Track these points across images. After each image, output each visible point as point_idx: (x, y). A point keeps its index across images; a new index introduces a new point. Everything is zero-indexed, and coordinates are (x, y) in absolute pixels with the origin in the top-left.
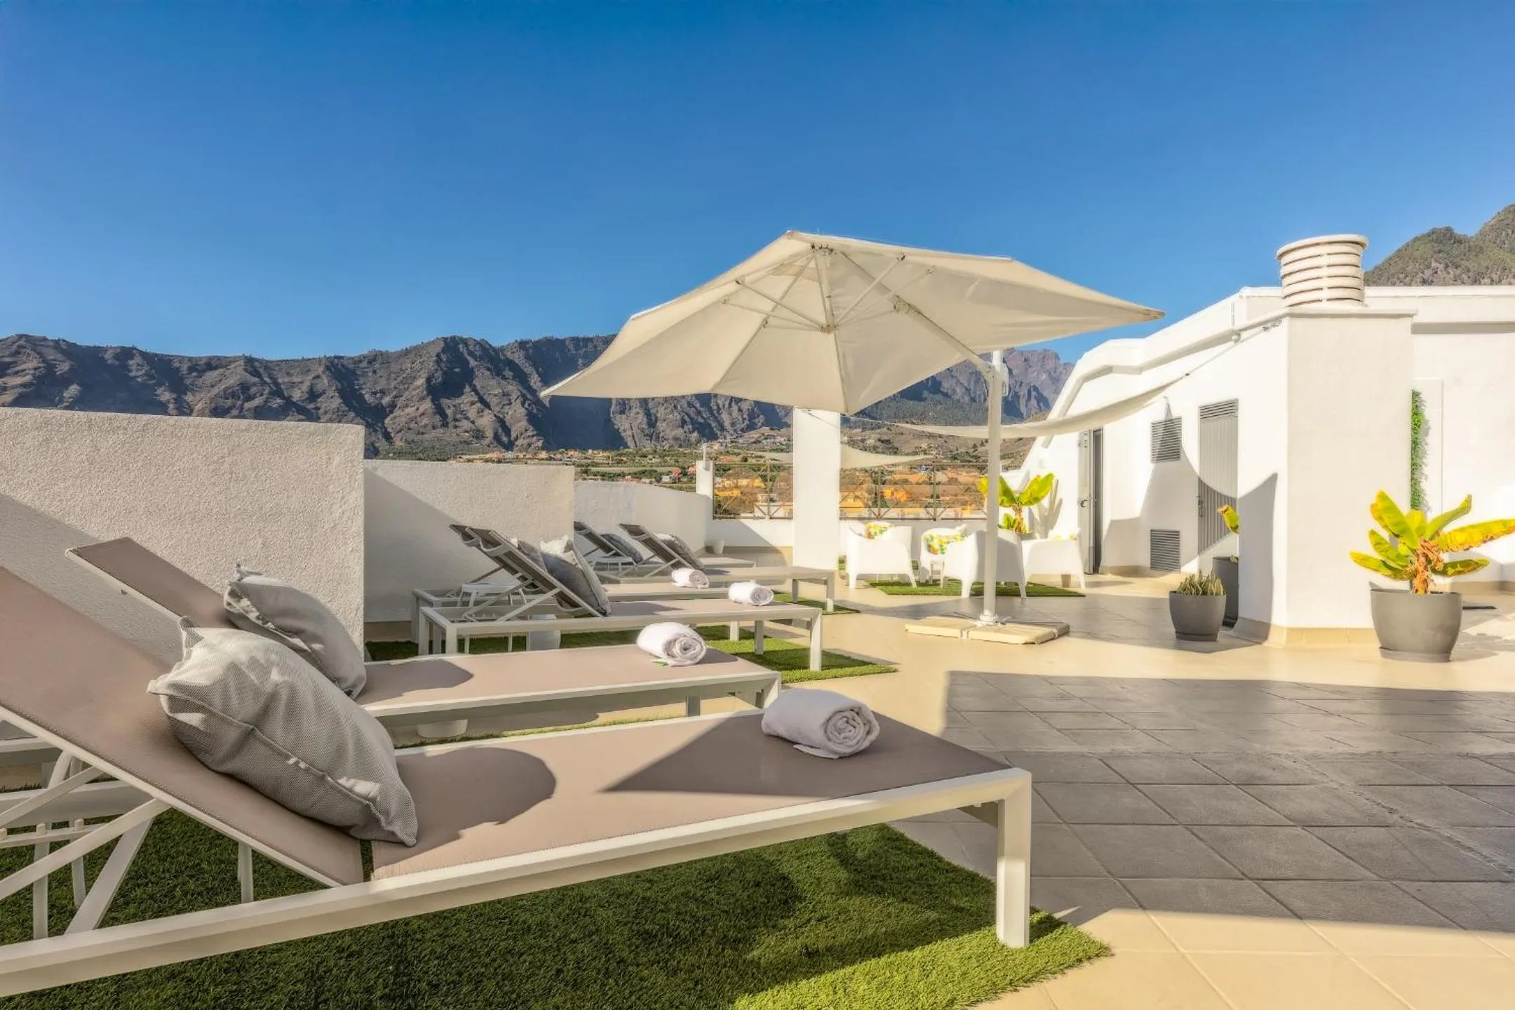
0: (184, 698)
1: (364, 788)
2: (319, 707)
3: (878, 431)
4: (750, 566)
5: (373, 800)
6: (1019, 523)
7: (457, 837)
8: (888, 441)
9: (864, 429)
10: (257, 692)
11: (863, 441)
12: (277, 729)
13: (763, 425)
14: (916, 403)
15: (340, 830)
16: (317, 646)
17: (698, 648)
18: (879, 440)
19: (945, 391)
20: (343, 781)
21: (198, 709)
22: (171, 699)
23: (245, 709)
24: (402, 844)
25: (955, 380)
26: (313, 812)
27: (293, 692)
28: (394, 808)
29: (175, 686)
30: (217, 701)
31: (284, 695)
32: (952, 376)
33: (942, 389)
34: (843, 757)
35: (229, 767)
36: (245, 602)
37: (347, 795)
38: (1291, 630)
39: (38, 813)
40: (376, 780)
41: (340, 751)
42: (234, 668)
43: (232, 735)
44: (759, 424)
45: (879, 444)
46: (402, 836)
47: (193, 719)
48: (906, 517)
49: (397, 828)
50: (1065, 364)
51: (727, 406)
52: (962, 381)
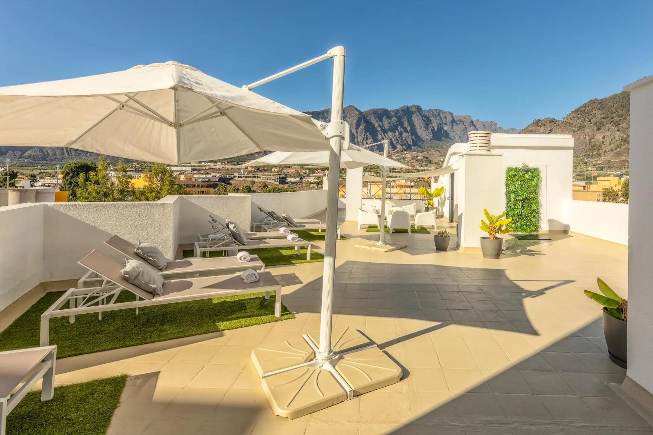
0: (126, 273)
1: (154, 286)
2: (147, 273)
3: (424, 153)
4: (319, 223)
5: (155, 288)
6: (432, 204)
7: (169, 294)
8: (427, 158)
9: (418, 152)
10: (137, 271)
11: (417, 157)
12: (140, 277)
13: (376, 150)
14: (439, 142)
15: (151, 293)
16: (155, 259)
17: (248, 258)
18: (424, 157)
19: (451, 137)
20: (150, 285)
21: (128, 274)
22: (124, 273)
23: (135, 274)
24: (159, 295)
25: (455, 133)
26: (146, 290)
27: (143, 271)
28: (159, 289)
29: (125, 271)
30: (131, 273)
31: (141, 273)
32: (454, 131)
33: (450, 137)
34: (250, 283)
35: (132, 283)
36: (140, 251)
37: (151, 287)
38: (465, 248)
39: (101, 291)
40: (156, 285)
41: (150, 281)
42: (134, 268)
43: (133, 278)
44: (375, 149)
45: (423, 159)
46: (160, 294)
47: (127, 276)
48: (402, 198)
49: (159, 293)
50: (500, 128)
51: (361, 142)
52: (458, 133)
